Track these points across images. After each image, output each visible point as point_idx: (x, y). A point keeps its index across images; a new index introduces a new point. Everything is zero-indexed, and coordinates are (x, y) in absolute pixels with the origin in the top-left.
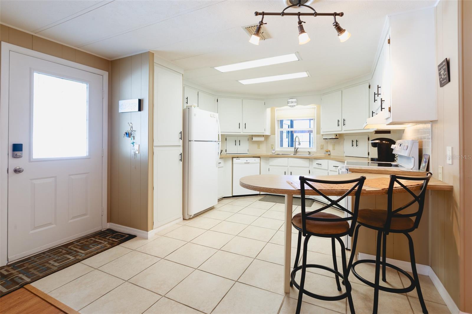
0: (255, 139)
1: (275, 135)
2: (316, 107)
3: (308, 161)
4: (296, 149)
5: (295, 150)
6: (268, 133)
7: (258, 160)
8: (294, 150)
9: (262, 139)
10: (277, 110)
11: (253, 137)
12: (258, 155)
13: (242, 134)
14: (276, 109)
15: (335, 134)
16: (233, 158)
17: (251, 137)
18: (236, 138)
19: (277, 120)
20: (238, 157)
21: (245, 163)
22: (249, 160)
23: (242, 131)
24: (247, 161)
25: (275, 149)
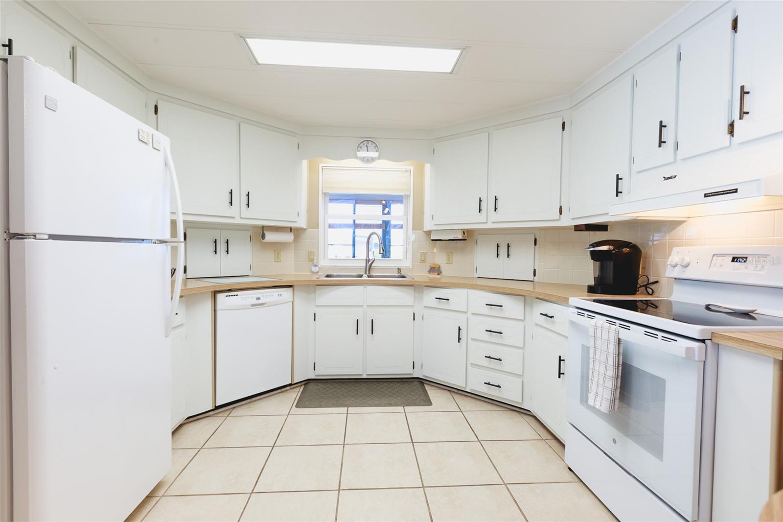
0: (270, 237)
1: (318, 228)
2: (412, 168)
3: (410, 291)
4: (370, 263)
5: (368, 265)
6: (302, 223)
7: (286, 293)
8: (365, 265)
9: (289, 237)
10: (322, 169)
11: (265, 232)
12: (286, 280)
13: (238, 221)
14: (321, 165)
15: (462, 229)
16: (215, 293)
17: (262, 231)
18: (216, 234)
19: (322, 193)
20: (230, 290)
21: (253, 305)
22: (263, 296)
23: (239, 215)
24: (258, 299)
25: (318, 261)
